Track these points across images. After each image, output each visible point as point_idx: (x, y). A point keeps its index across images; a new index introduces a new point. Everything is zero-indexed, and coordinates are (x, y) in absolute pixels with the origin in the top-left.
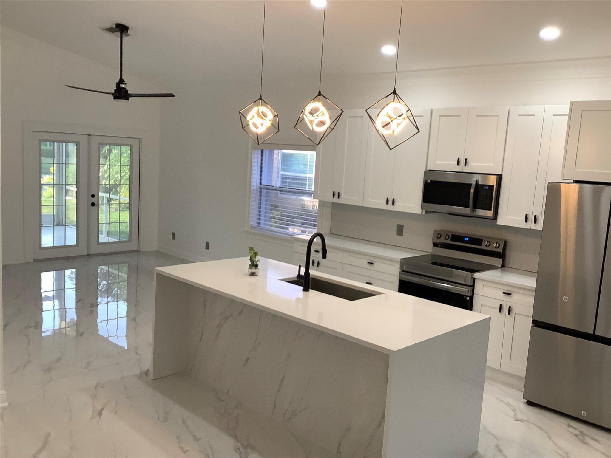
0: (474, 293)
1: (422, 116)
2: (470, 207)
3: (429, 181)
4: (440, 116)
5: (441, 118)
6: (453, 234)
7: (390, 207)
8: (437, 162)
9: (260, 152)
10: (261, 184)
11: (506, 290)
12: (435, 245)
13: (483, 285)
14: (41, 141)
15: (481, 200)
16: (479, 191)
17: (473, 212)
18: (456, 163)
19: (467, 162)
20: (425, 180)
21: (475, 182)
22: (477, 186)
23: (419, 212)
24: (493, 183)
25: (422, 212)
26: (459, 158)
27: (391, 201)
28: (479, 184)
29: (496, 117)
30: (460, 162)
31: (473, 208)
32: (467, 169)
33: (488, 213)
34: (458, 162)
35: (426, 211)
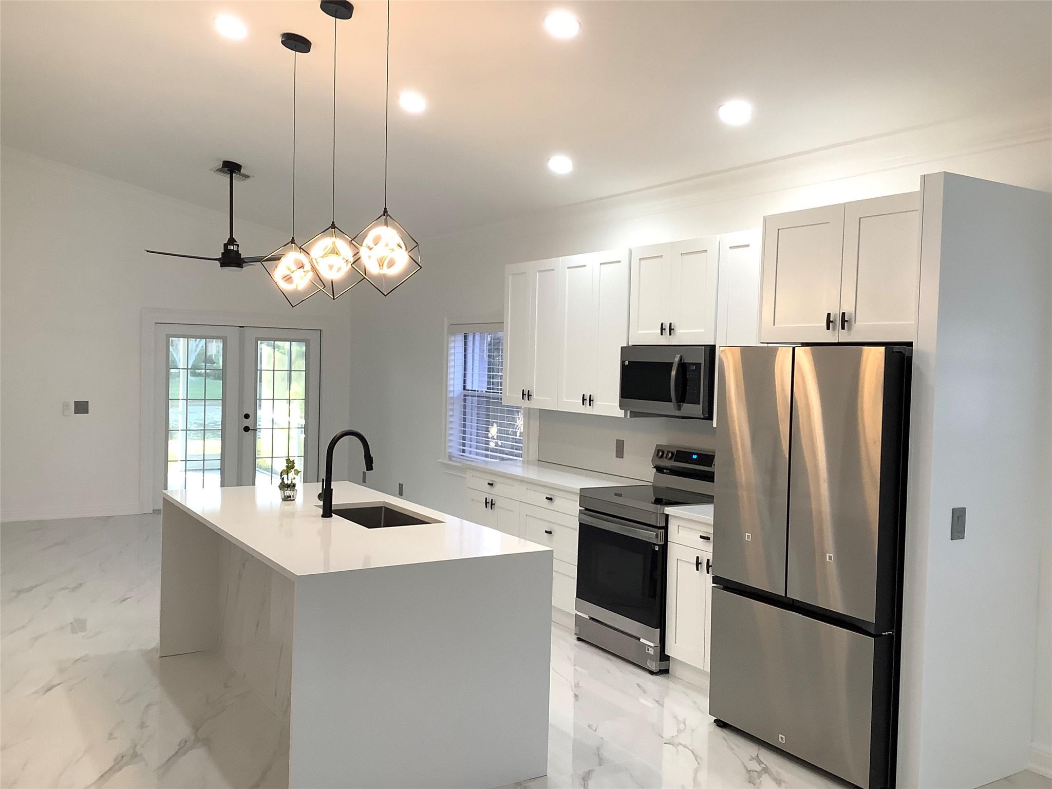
0: (669, 540)
1: (620, 262)
2: (673, 400)
3: (627, 363)
4: (640, 259)
5: (642, 262)
6: (678, 449)
7: (587, 410)
8: (640, 332)
9: (461, 338)
10: (464, 388)
11: (704, 532)
12: (659, 469)
13: (679, 526)
14: (169, 336)
15: (688, 388)
16: (687, 375)
17: (679, 408)
18: (660, 331)
19: (673, 329)
20: (623, 361)
21: (677, 359)
22: (683, 366)
23: (620, 413)
24: (701, 359)
25: (626, 415)
26: (662, 324)
27: (588, 400)
28: (685, 362)
29: (704, 254)
30: (665, 329)
31: (677, 402)
32: (674, 341)
33: (697, 409)
34: (662, 329)
35: (631, 412)
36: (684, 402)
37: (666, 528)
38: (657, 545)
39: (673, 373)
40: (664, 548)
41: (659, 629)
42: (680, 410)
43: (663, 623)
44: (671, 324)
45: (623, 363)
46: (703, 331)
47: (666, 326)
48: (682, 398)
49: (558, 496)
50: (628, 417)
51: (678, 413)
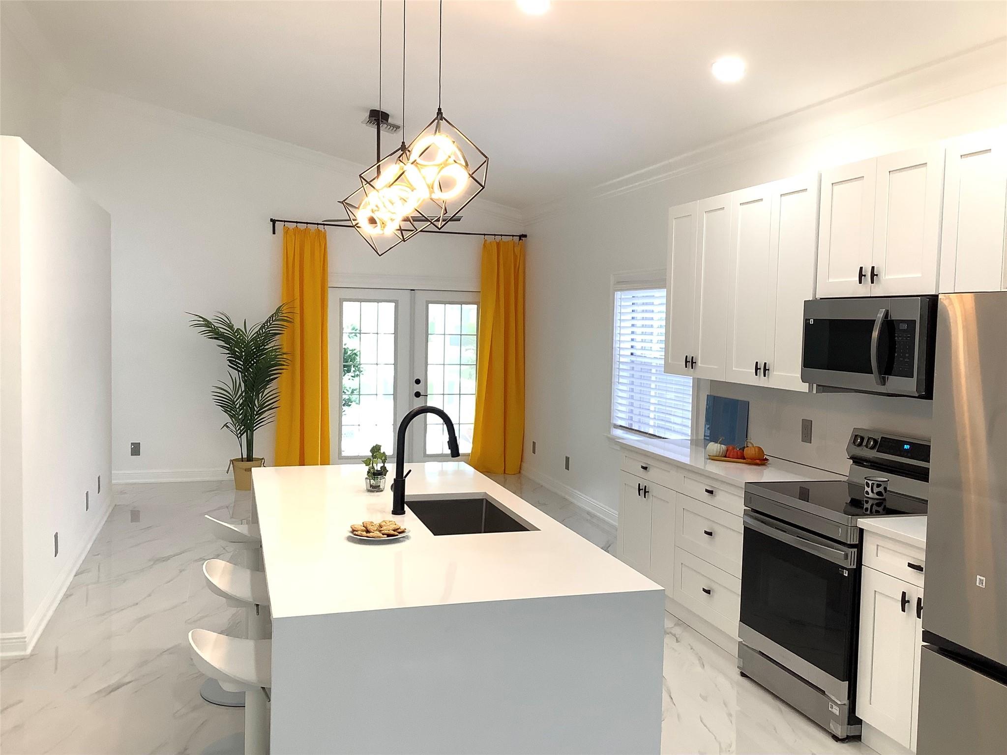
0: (863, 563)
1: (805, 191)
2: (874, 371)
3: (812, 322)
4: (833, 183)
5: (835, 187)
6: (884, 435)
7: (761, 381)
8: (830, 280)
11: (913, 558)
13: (877, 546)
14: (342, 300)
15: (896, 355)
16: (895, 337)
17: (883, 382)
18: (857, 279)
19: (877, 275)
20: (806, 320)
21: (881, 315)
22: (889, 325)
23: (804, 387)
24: (915, 314)
25: (811, 389)
26: (861, 268)
27: (762, 369)
28: (893, 319)
29: (923, 169)
30: (865, 276)
31: (880, 373)
32: (878, 291)
33: (910, 385)
34: (861, 275)
35: (818, 386)
36: (891, 375)
37: (859, 547)
38: (846, 569)
39: (875, 334)
40: (857, 574)
41: (847, 682)
42: (884, 385)
43: (853, 674)
44: (873, 268)
45: (806, 321)
46: (919, 275)
47: (866, 271)
48: (887, 369)
49: (722, 490)
50: (815, 392)
51: (882, 389)
